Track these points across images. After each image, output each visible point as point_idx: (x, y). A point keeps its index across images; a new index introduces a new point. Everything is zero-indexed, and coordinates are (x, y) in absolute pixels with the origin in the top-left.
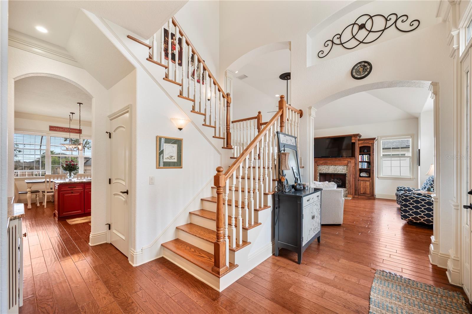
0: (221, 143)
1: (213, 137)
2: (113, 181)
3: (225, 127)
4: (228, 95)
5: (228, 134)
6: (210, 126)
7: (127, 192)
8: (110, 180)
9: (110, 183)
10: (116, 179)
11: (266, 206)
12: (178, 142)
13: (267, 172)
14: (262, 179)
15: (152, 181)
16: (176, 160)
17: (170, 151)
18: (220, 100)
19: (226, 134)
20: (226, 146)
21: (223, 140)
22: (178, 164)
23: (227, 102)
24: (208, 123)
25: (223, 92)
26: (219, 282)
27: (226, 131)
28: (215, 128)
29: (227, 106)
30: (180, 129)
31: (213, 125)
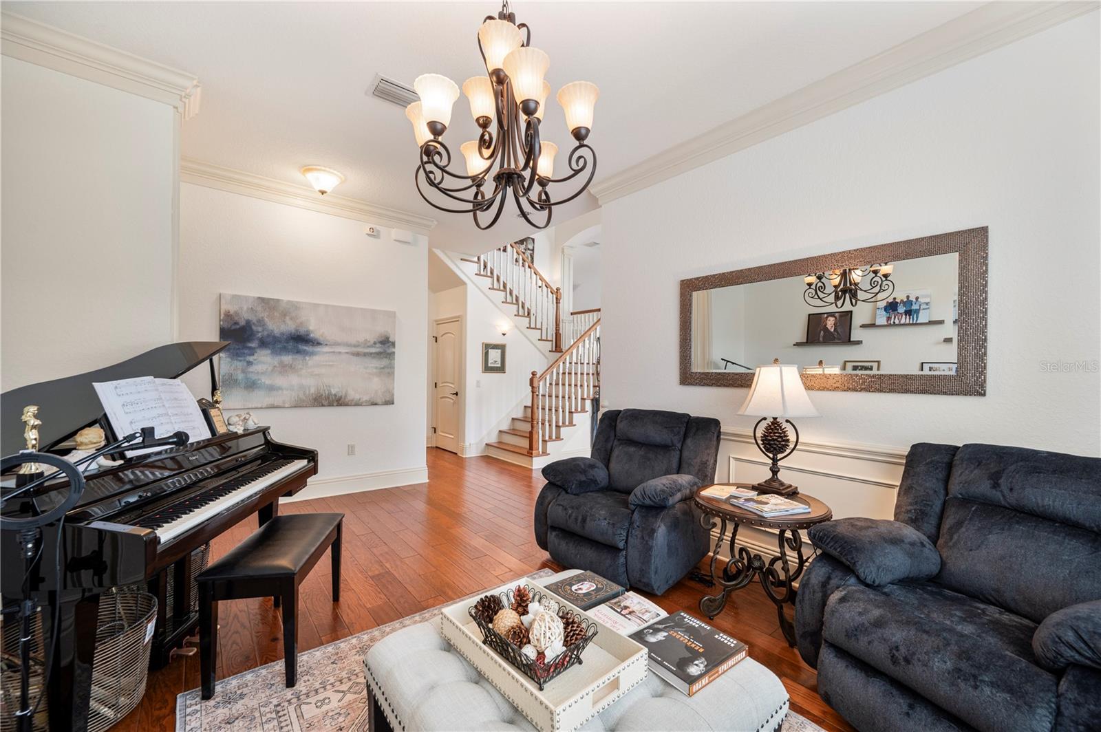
0: (549, 346)
1: (539, 340)
2: (440, 385)
3: (555, 326)
4: (558, 289)
5: (558, 335)
6: (536, 328)
7: (457, 394)
8: (436, 384)
9: (436, 387)
10: (442, 383)
11: (583, 410)
12: (502, 348)
13: (573, 390)
14: (567, 397)
15: (478, 384)
16: (499, 365)
17: (494, 355)
18: (547, 297)
19: (554, 335)
20: (554, 350)
21: (551, 343)
22: (501, 369)
23: (557, 298)
24: (533, 326)
25: (551, 288)
26: (532, 462)
27: (555, 332)
28: (541, 329)
29: (557, 303)
30: (504, 334)
31: (539, 326)
